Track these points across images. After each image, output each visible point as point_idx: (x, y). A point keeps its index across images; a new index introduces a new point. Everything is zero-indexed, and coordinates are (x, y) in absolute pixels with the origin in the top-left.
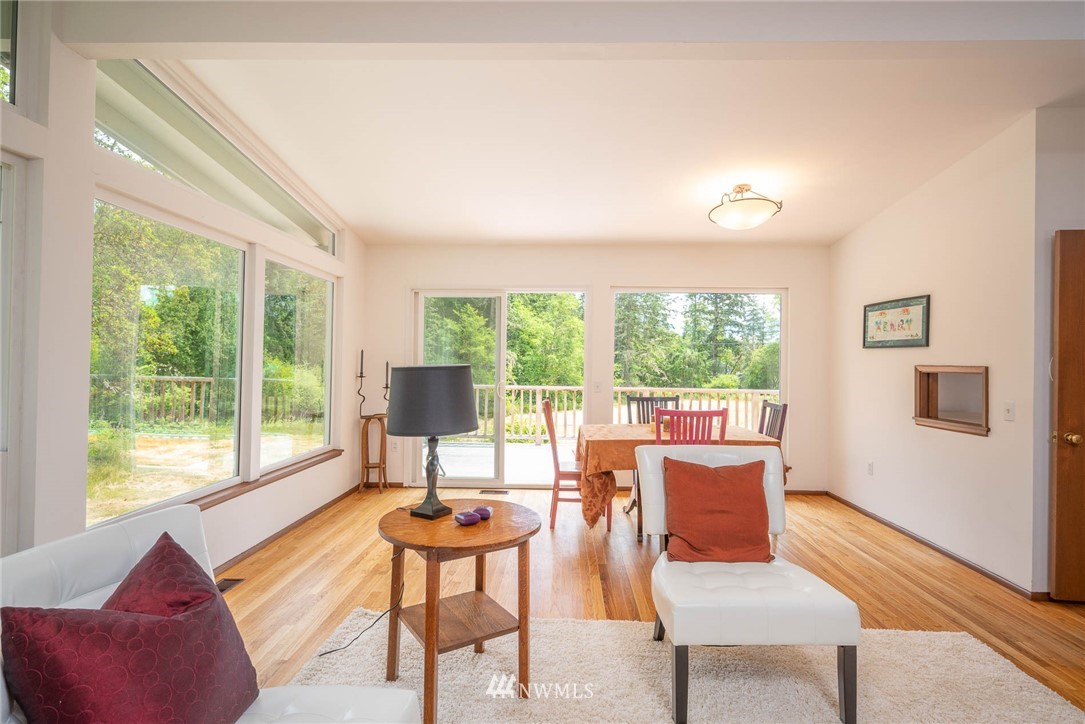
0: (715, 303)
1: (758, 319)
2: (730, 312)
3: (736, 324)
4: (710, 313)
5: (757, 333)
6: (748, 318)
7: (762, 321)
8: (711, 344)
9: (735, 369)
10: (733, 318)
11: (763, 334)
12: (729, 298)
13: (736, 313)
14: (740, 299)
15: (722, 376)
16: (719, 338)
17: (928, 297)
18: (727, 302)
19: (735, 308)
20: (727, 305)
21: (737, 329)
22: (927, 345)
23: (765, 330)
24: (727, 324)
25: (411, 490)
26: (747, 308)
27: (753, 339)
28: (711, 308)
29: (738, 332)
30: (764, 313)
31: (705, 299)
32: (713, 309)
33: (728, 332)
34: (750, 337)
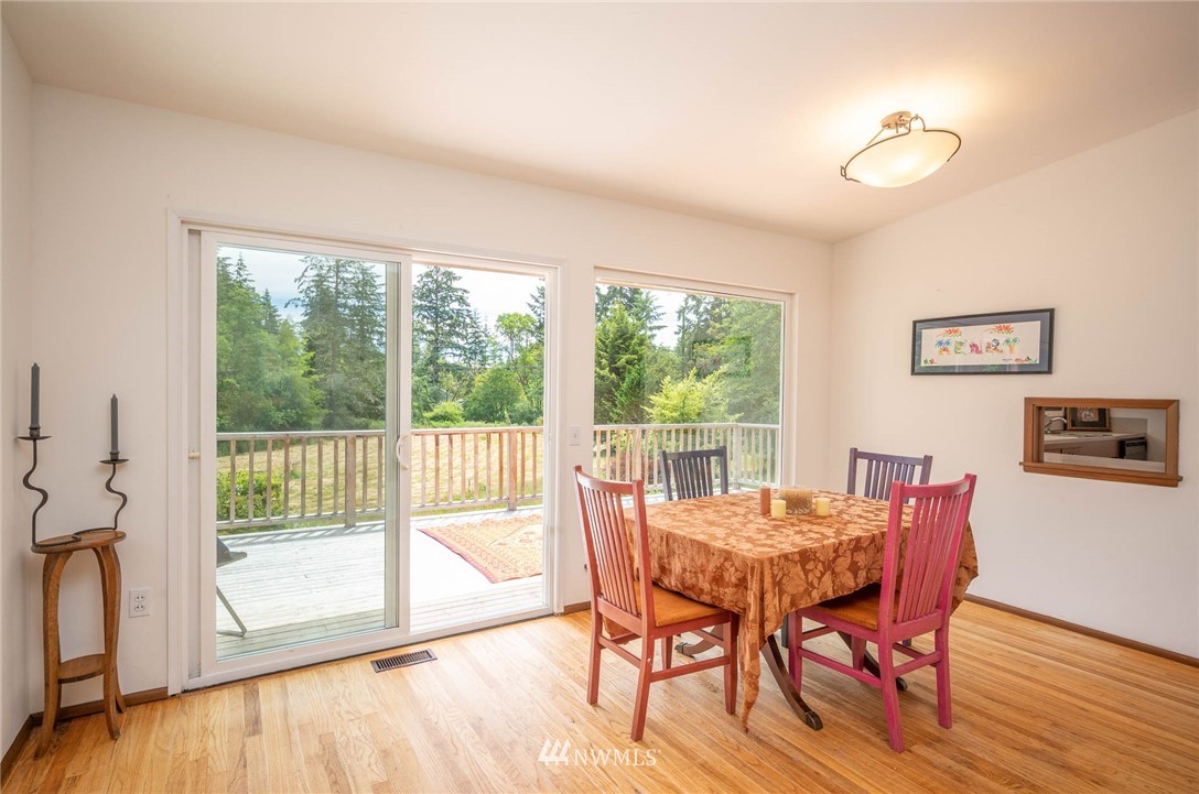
0: (435, 322)
1: (480, 342)
2: (450, 334)
3: (458, 347)
4: (430, 332)
5: (479, 357)
6: (470, 341)
7: (484, 345)
8: (431, 368)
9: (456, 395)
10: (455, 339)
11: (485, 358)
12: (451, 318)
13: (458, 335)
14: (461, 319)
15: (444, 403)
16: (440, 361)
17: (1052, 311)
18: (449, 322)
19: (457, 329)
20: (449, 325)
21: (458, 352)
22: (1049, 371)
23: (487, 354)
24: (447, 347)
25: (197, 699)
26: (470, 330)
27: (475, 364)
28: (430, 328)
29: (460, 355)
30: (486, 336)
31: (424, 317)
32: (433, 329)
33: (450, 357)
34: (472, 362)
